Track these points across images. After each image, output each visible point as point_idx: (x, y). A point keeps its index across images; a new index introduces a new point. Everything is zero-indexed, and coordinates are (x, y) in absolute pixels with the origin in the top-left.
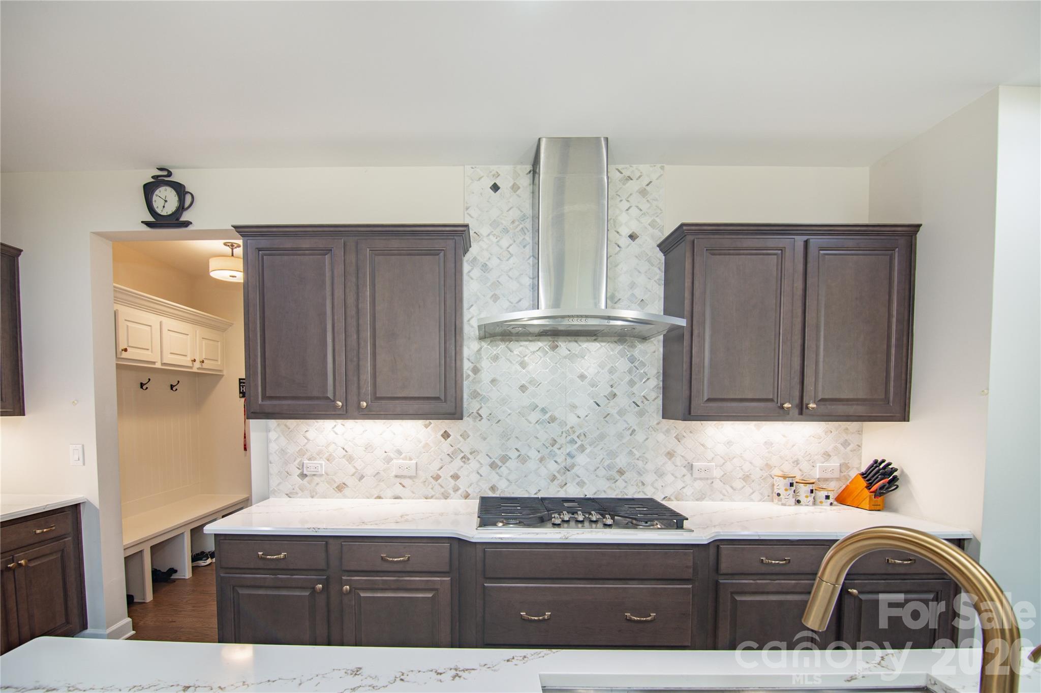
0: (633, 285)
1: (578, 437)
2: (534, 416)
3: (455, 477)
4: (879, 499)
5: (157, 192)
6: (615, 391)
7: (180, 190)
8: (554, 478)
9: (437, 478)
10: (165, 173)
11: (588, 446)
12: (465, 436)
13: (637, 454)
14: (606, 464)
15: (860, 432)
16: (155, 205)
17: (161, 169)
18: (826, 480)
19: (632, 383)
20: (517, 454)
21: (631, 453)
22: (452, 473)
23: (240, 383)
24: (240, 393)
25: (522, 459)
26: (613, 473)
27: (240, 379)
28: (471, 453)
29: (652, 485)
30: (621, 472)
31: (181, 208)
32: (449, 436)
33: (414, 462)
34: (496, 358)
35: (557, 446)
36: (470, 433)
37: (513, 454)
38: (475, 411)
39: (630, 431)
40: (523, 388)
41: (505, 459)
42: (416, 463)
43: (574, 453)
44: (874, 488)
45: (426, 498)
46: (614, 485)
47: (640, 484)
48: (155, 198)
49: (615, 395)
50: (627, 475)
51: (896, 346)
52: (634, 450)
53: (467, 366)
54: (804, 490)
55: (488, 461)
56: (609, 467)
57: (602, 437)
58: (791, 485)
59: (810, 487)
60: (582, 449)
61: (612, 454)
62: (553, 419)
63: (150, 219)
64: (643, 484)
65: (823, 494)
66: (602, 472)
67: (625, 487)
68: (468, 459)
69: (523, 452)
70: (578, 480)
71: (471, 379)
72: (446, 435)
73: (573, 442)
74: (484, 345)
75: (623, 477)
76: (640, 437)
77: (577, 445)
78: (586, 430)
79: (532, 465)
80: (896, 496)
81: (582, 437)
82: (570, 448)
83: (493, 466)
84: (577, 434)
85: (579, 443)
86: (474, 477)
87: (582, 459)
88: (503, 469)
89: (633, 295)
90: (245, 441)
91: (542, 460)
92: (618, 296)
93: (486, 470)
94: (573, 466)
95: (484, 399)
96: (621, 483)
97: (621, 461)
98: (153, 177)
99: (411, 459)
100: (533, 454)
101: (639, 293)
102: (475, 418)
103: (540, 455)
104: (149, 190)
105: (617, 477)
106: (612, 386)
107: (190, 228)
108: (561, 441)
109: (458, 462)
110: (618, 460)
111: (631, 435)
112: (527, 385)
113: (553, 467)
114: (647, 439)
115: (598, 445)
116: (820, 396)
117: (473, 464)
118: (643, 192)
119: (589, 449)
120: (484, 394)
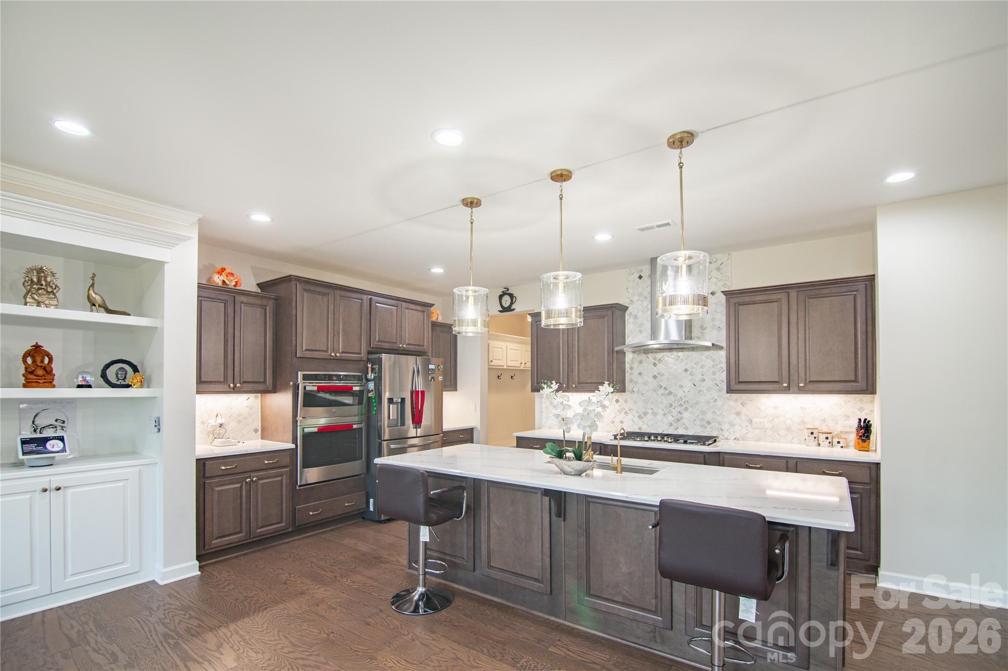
0: (713, 319)
1: (684, 403)
2: (662, 391)
4: (866, 444)
5: (503, 298)
6: (705, 378)
7: (511, 296)
8: (671, 425)
9: (613, 422)
10: (506, 290)
11: (689, 408)
12: (626, 401)
13: (718, 413)
14: (699, 418)
16: (503, 303)
17: (505, 288)
18: (847, 433)
19: (714, 373)
20: (652, 411)
21: (714, 412)
22: (620, 420)
25: (655, 414)
26: (705, 423)
28: (629, 410)
29: (727, 431)
30: (709, 423)
31: (512, 303)
32: (618, 401)
34: (641, 362)
35: (673, 407)
36: (629, 400)
37: (650, 411)
38: (631, 389)
39: (714, 400)
40: (655, 377)
41: (646, 414)
43: (682, 411)
45: (608, 432)
46: (704, 430)
47: (720, 430)
48: (503, 300)
49: (704, 380)
50: (713, 424)
52: (716, 410)
53: (627, 366)
54: (822, 437)
55: (638, 415)
56: (702, 420)
57: (697, 403)
58: (812, 433)
59: (826, 435)
60: (686, 409)
61: (703, 413)
62: (670, 393)
63: (501, 309)
64: (722, 430)
65: (835, 440)
66: (698, 422)
67: (711, 431)
68: (628, 413)
69: (655, 410)
70: (684, 426)
71: (629, 373)
73: (681, 405)
74: (635, 355)
75: (710, 426)
76: (719, 403)
77: (683, 408)
78: (688, 399)
79: (660, 417)
81: (686, 403)
82: (679, 409)
83: (640, 417)
84: (684, 401)
85: (684, 406)
86: (631, 423)
87: (686, 415)
88: (645, 418)
89: (714, 325)
91: (665, 415)
92: (705, 326)
93: (636, 419)
94: (682, 418)
95: (636, 383)
96: (708, 429)
97: (709, 416)
98: (502, 292)
100: (660, 412)
101: (717, 323)
102: (631, 392)
103: (664, 412)
104: (501, 297)
105: (706, 425)
106: (702, 375)
107: (515, 311)
108: (675, 405)
109: (623, 414)
111: (714, 402)
112: (657, 375)
113: (671, 419)
114: (724, 404)
115: (695, 407)
116: (810, 380)
117: (630, 416)
118: (718, 269)
119: (690, 409)
120: (635, 380)
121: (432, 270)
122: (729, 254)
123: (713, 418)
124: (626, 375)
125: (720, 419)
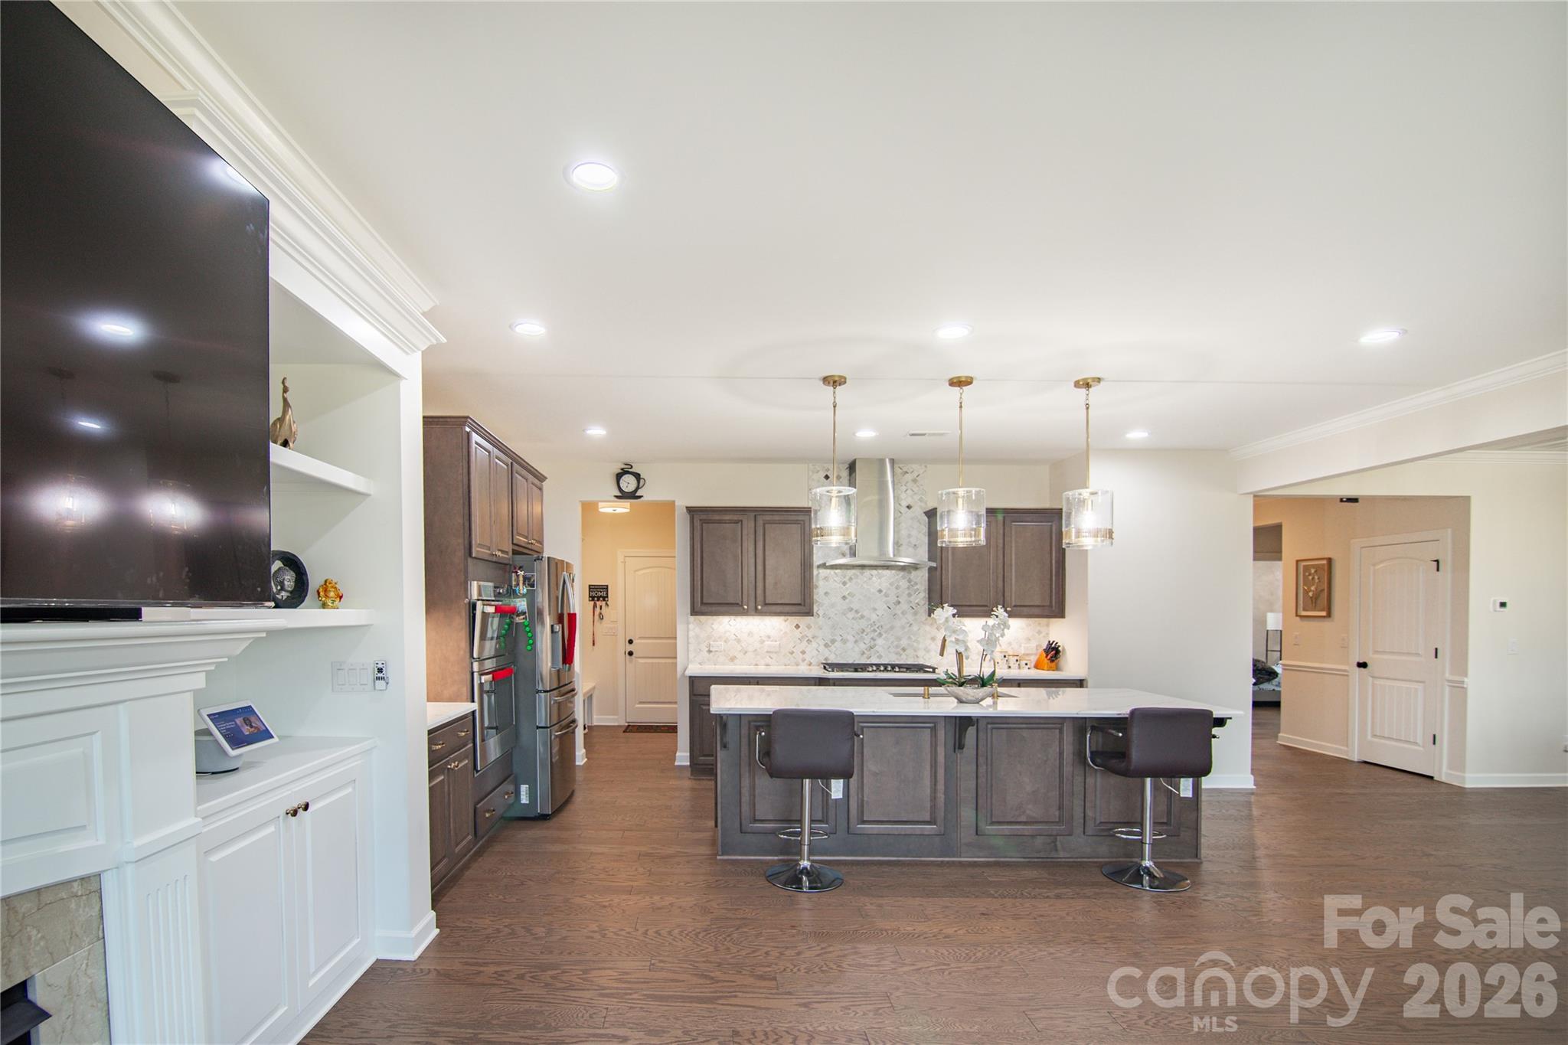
0: (909, 536)
1: (877, 628)
2: (851, 615)
3: (803, 652)
4: (1054, 664)
5: (623, 478)
6: (900, 600)
7: (637, 476)
8: (863, 653)
9: (792, 653)
10: (629, 467)
12: (809, 627)
13: (914, 638)
14: (894, 645)
15: (1048, 625)
16: (621, 485)
17: (626, 465)
18: (1028, 655)
19: (909, 595)
20: (841, 638)
21: (909, 638)
22: (801, 650)
23: (590, 589)
24: (590, 597)
25: (844, 641)
26: (899, 650)
27: (590, 586)
28: (813, 638)
29: (923, 657)
30: (904, 650)
31: (638, 488)
32: (799, 627)
33: (778, 643)
34: (827, 579)
35: (865, 633)
36: (812, 625)
37: (838, 638)
38: (819, 611)
39: (909, 624)
40: (844, 598)
41: (833, 641)
42: (781, 643)
43: (875, 637)
44: (1049, 657)
45: (786, 665)
46: (899, 657)
48: (621, 481)
49: (899, 602)
50: (908, 652)
51: (1056, 575)
52: (912, 636)
54: (1013, 660)
55: (824, 642)
56: (897, 647)
57: (892, 628)
58: (1005, 656)
59: (1016, 658)
60: (880, 635)
61: (899, 639)
62: (862, 617)
63: (619, 494)
64: (917, 657)
65: (1023, 663)
66: (892, 650)
67: (906, 659)
68: (812, 641)
69: (844, 637)
70: (878, 654)
72: (797, 627)
73: (875, 631)
75: (905, 653)
76: (915, 628)
77: (876, 633)
78: (882, 623)
79: (850, 645)
80: (1062, 660)
81: (880, 628)
82: (873, 635)
83: (826, 645)
84: (877, 626)
85: (878, 631)
86: (815, 653)
87: (880, 641)
89: (909, 542)
90: (594, 638)
91: (856, 642)
92: (901, 542)
93: (822, 648)
94: (875, 645)
95: (821, 605)
96: (904, 656)
97: (904, 642)
98: (622, 469)
99: (776, 641)
100: (850, 638)
101: (913, 541)
102: (821, 615)
103: (854, 639)
104: (619, 476)
105: (902, 652)
106: (898, 597)
107: (642, 498)
108: (868, 630)
109: (806, 643)
110: (902, 642)
111: (909, 626)
112: (847, 596)
113: (862, 646)
114: (919, 629)
115: (889, 632)
116: (1013, 604)
117: (814, 645)
118: (915, 481)
119: (884, 635)
120: (820, 601)
121: (589, 432)
122: (926, 466)
123: (909, 645)
124: (814, 598)
125: (915, 644)
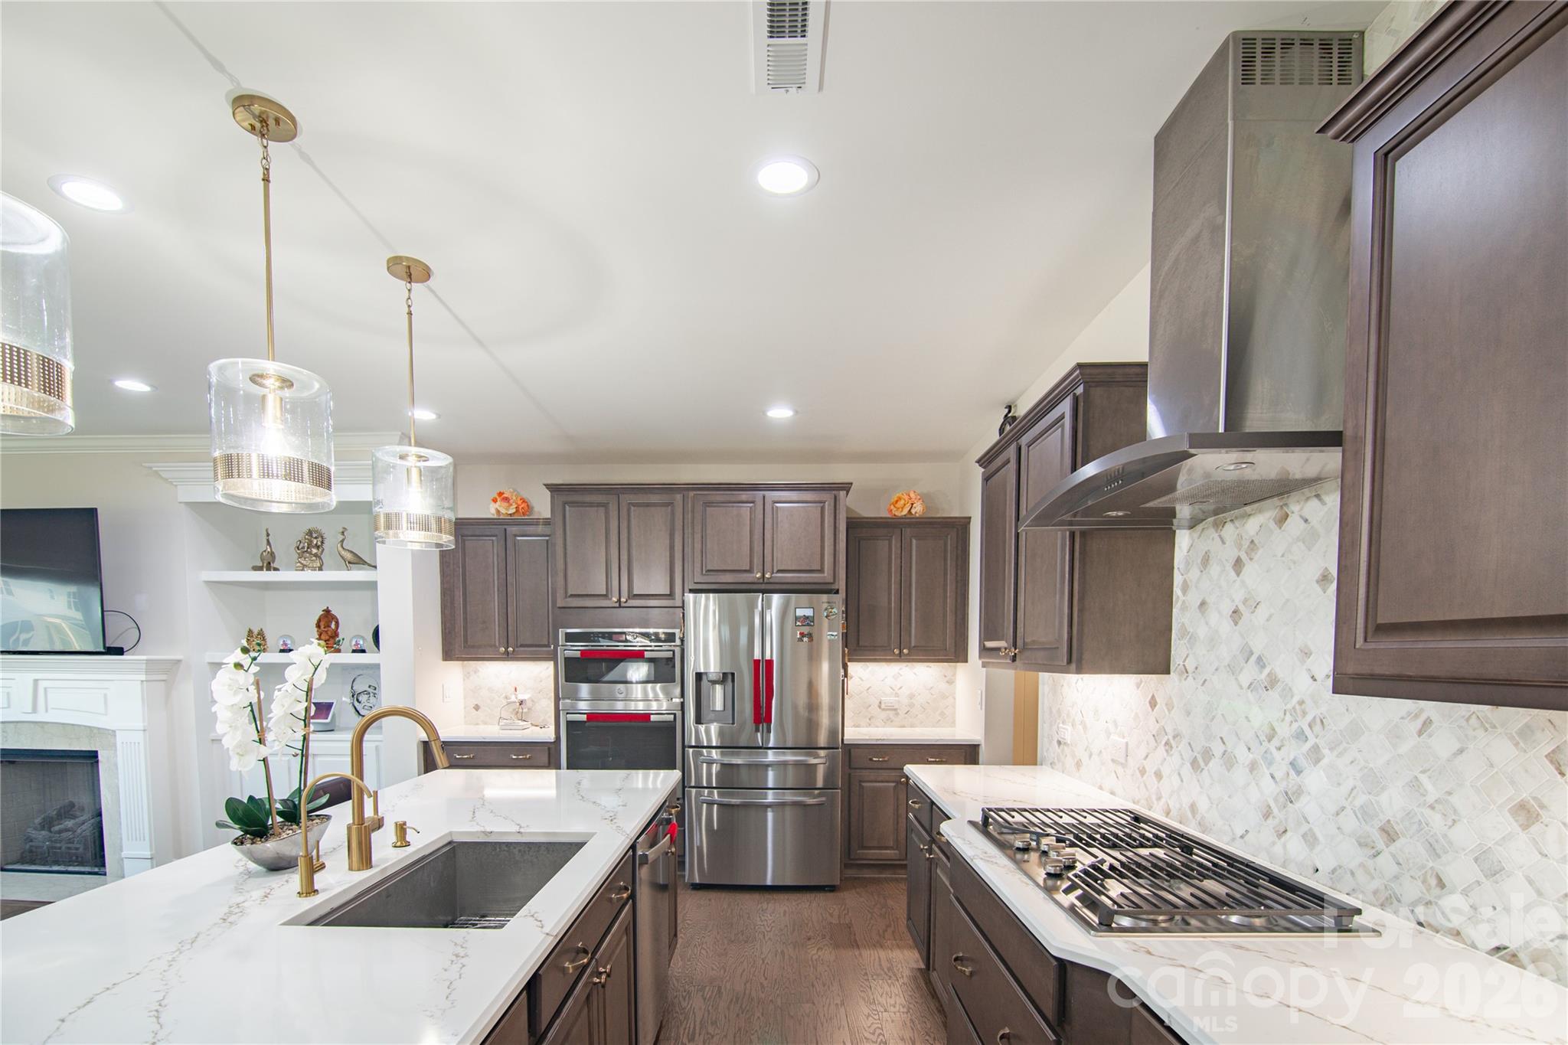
1: (1310, 726)
2: (1249, 673)
3: (1159, 775)
8: (1271, 814)
9: (1143, 772)
11: (1326, 751)
12: (1170, 706)
13: (1433, 794)
14: (1358, 803)
20: (1222, 749)
21: (1415, 785)
22: (1156, 767)
25: (1229, 761)
26: (1375, 832)
28: (1175, 738)
30: (1389, 834)
33: (1125, 740)
34: (1205, 566)
35: (1276, 742)
36: (1174, 702)
37: (1217, 749)
38: (1182, 663)
39: (1419, 722)
40: (1233, 615)
41: (1208, 755)
42: (1127, 743)
43: (1302, 762)
46: (1370, 863)
47: (1433, 882)
52: (1423, 778)
53: (1176, 580)
55: (1191, 756)
56: (1369, 814)
60: (1315, 754)
61: (1374, 782)
62: (1270, 681)
64: (1441, 884)
66: (1350, 822)
67: (1396, 877)
68: (1172, 748)
69: (1228, 747)
70: (1304, 828)
71: (1180, 603)
72: (1153, 703)
73: (1301, 736)
74: (1195, 537)
75: (1393, 848)
77: (1309, 745)
79: (1240, 775)
81: (1318, 728)
82: (1296, 751)
83: (1195, 764)
84: (1309, 718)
85: (1309, 740)
86: (1174, 783)
87: (1314, 779)
88: (1203, 774)
91: (1253, 768)
93: (1187, 771)
94: (1301, 793)
95: (1193, 640)
97: (1393, 802)
99: (1124, 735)
100: (1244, 753)
102: (1181, 674)
103: (1251, 758)
105: (1380, 844)
108: (1284, 730)
109: (1162, 750)
110: (1384, 798)
111: (1420, 733)
112: (1241, 608)
113: (1268, 787)
114: (1461, 751)
115: (1345, 750)
117: (1175, 759)
119: (1328, 757)
120: (1192, 631)
123: (1409, 815)
124: (1174, 610)
125: (1436, 821)
